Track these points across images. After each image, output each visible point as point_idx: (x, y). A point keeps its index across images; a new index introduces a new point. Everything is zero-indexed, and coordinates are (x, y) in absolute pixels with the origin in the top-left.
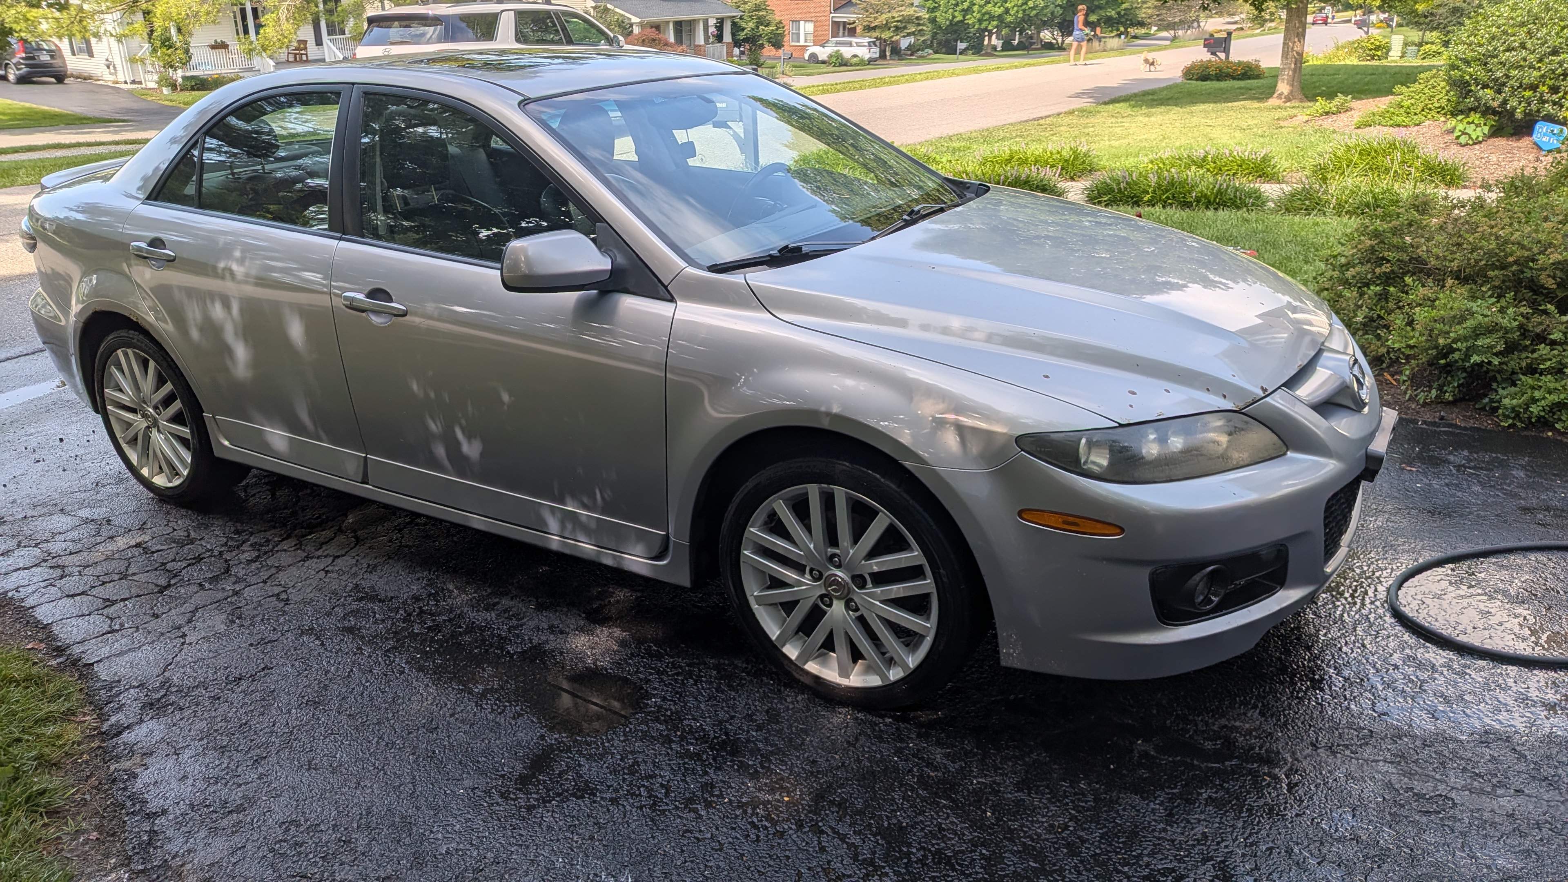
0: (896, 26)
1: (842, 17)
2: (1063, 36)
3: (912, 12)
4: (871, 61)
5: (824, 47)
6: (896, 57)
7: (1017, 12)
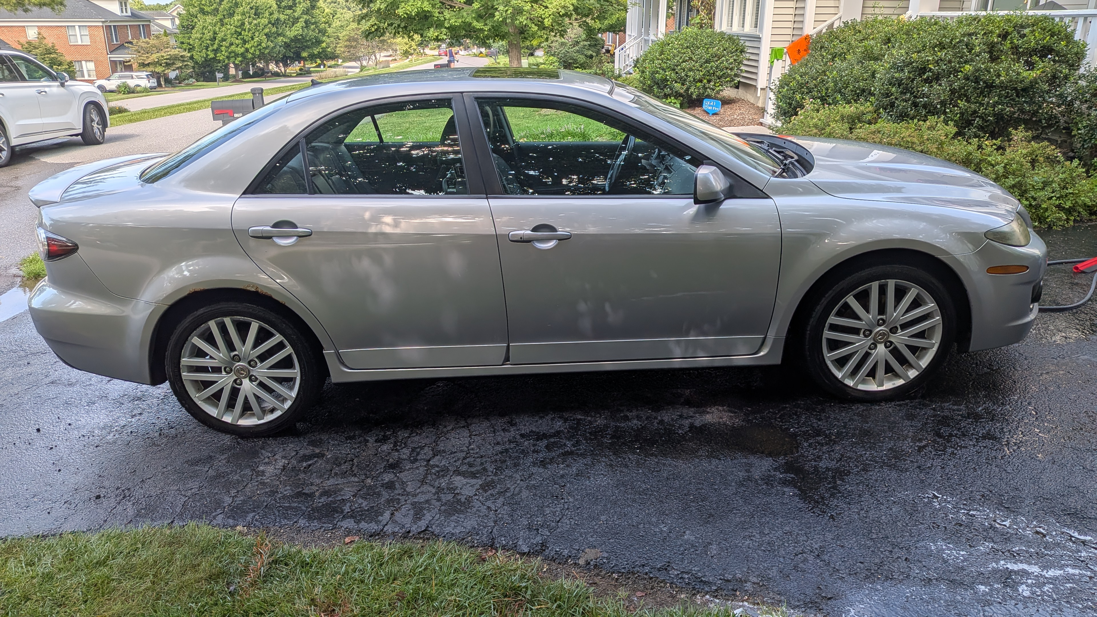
0: (166, 63)
1: (118, 57)
2: (284, 67)
3: (177, 52)
4: (152, 88)
5: (109, 80)
6: (170, 86)
7: (255, 51)
